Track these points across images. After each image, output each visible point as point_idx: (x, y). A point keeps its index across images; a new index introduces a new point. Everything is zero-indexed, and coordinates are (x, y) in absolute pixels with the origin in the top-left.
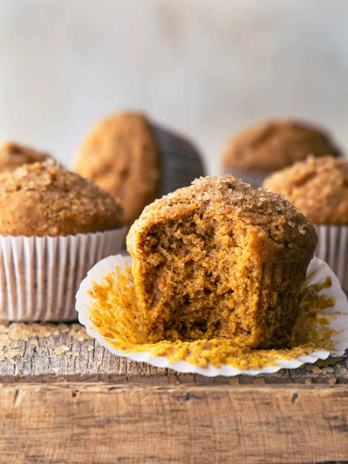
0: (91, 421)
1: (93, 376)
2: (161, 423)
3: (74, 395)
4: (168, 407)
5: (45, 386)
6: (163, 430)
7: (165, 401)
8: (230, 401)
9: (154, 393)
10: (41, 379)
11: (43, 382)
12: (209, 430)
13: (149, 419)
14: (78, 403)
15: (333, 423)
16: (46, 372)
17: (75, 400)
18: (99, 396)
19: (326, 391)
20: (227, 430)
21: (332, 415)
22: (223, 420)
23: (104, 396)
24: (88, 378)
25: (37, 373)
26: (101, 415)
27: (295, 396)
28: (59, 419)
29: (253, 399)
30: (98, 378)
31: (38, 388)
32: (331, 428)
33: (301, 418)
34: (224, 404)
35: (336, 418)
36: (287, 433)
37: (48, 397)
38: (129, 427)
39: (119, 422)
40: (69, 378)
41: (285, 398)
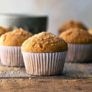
0: (19, 88)
1: (19, 77)
2: (36, 88)
3: (15, 81)
4: (37, 84)
5: (8, 79)
6: (36, 90)
7: (37, 83)
8: (52, 83)
9: (34, 81)
10: (7, 78)
11: (8, 78)
12: (47, 90)
13: (33, 87)
14: (16, 83)
15: (76, 88)
16: (8, 76)
17: (15, 82)
18: (21, 81)
19: (75, 80)
20: (51, 90)
21: (76, 86)
22: (50, 87)
23: (22, 82)
24: (18, 78)
25: (6, 77)
26: (21, 86)
27: (68, 81)
28: (11, 87)
29: (58, 82)
30: (21, 78)
31: (6, 80)
32: (76, 89)
33: (69, 87)
34: (51, 83)
35: (77, 87)
36: (66, 90)
37: (9, 82)
38: (28, 89)
39: (26, 88)
40: (14, 78)
41: (65, 82)
